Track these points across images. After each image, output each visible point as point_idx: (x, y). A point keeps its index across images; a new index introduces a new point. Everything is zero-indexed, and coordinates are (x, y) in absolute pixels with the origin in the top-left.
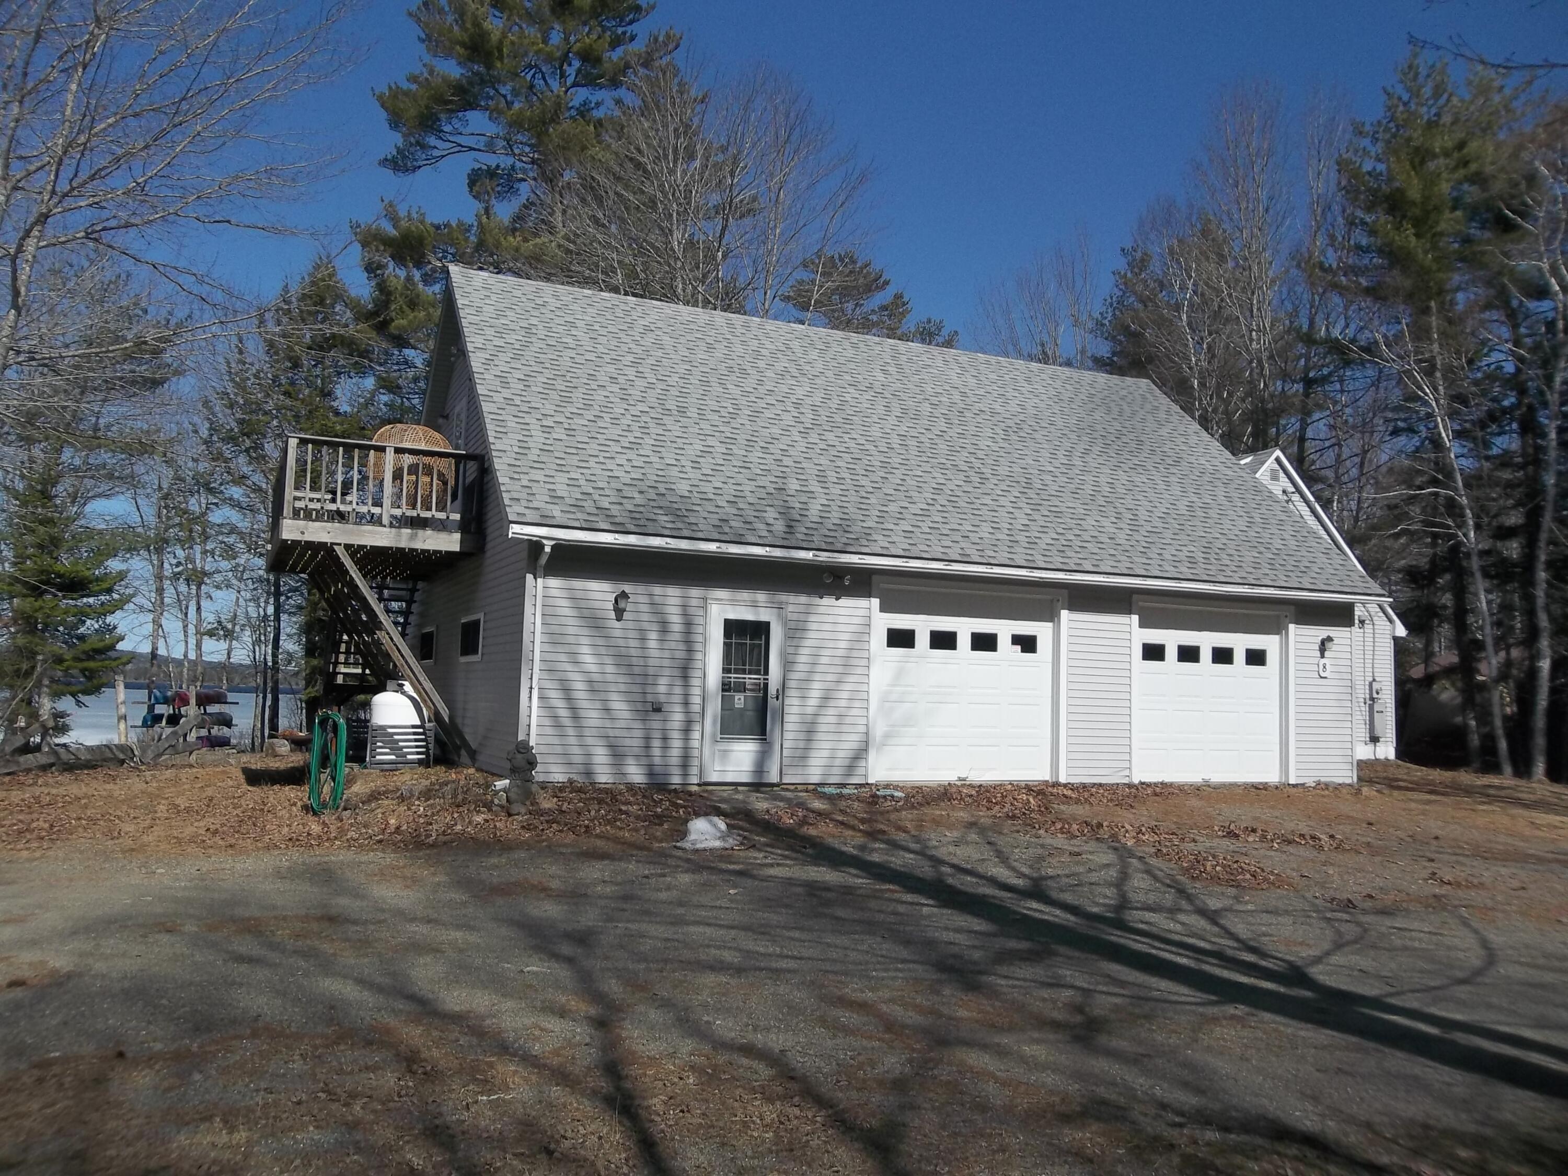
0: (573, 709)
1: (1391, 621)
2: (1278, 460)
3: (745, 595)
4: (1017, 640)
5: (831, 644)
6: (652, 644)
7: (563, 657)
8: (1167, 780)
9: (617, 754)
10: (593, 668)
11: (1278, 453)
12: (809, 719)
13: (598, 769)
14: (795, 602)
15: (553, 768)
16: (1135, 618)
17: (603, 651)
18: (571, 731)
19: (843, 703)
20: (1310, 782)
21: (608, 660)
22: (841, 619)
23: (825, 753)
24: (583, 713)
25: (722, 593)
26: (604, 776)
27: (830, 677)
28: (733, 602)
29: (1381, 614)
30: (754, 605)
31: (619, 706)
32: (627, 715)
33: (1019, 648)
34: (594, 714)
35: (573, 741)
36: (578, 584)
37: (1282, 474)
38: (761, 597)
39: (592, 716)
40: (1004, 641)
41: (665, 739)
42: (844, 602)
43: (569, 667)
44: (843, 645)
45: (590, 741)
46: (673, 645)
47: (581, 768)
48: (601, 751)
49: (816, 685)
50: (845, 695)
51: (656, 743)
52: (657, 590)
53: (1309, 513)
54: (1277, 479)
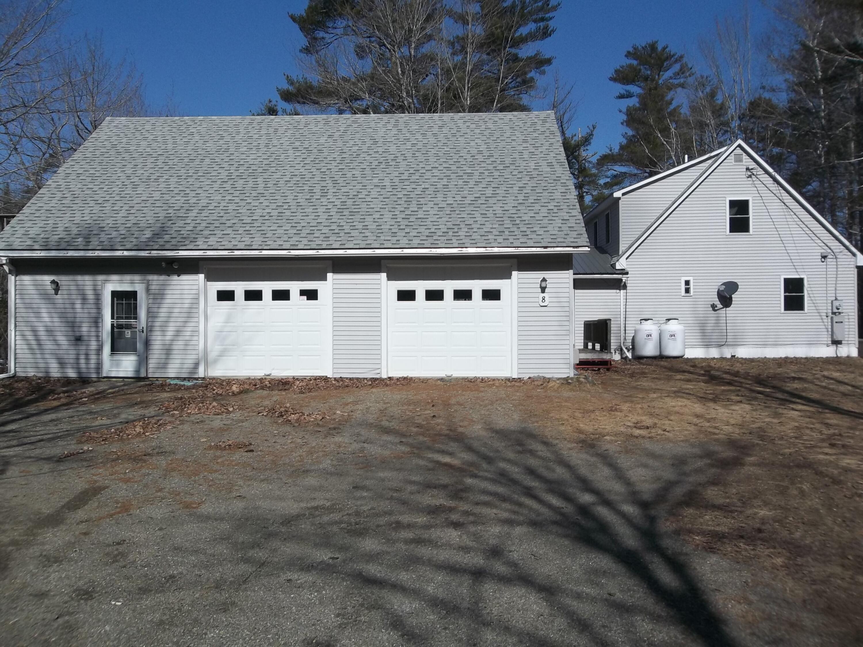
0: (38, 340)
1: (854, 255)
2: (739, 146)
3: (128, 277)
4: (303, 293)
6: (78, 306)
7: (32, 315)
8: (410, 376)
9: (62, 364)
10: (47, 319)
11: (740, 142)
13: (51, 370)
14: (155, 279)
15: (29, 370)
16: (384, 275)
17: (53, 310)
18: (37, 352)
20: (526, 377)
21: (55, 315)
24: (42, 342)
25: (115, 277)
26: (55, 372)
27: (180, 320)
28: (121, 281)
29: (845, 251)
30: (132, 282)
31: (61, 338)
32: (65, 343)
33: (305, 298)
34: (48, 343)
35: (39, 356)
36: (39, 277)
37: (745, 157)
38: (137, 278)
40: (294, 294)
41: (87, 355)
43: (34, 319)
45: (47, 356)
46: (89, 306)
47: (43, 370)
48: (54, 361)
49: (171, 324)
50: (189, 329)
51: (82, 357)
52: (79, 278)
53: (772, 182)
54: (741, 161)
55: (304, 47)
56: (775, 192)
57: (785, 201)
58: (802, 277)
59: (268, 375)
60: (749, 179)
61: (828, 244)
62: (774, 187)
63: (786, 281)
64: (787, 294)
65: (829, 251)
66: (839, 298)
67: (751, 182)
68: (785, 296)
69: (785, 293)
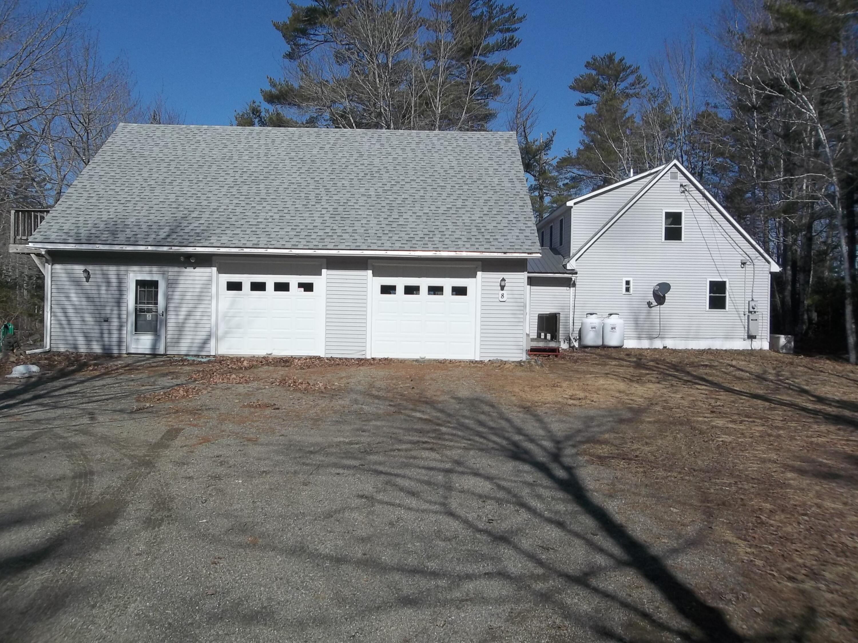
0: (69, 321)
1: (769, 262)
2: (675, 165)
3: (147, 268)
4: (301, 285)
5: (191, 290)
6: (103, 292)
7: (63, 299)
8: (390, 357)
9: (88, 340)
10: (77, 303)
11: (675, 161)
12: (180, 325)
13: (80, 346)
14: (172, 271)
15: (61, 346)
16: (370, 272)
17: (81, 295)
18: (67, 330)
19: (198, 318)
20: (486, 360)
21: (84, 299)
22: (197, 278)
23: (189, 341)
24: (72, 322)
25: (136, 268)
26: (83, 349)
27: (191, 306)
28: (141, 272)
29: (761, 258)
30: (151, 272)
31: (89, 319)
32: (92, 323)
33: (302, 289)
34: (77, 323)
35: (68, 334)
36: (69, 267)
37: (679, 174)
38: (155, 269)
39: (76, 323)
40: (294, 286)
41: (110, 333)
42: (198, 270)
43: (66, 303)
44: (198, 290)
45: (76, 334)
46: (113, 292)
47: (72, 346)
48: (81, 338)
49: (183, 309)
50: (198, 314)
51: (106, 335)
52: (105, 268)
53: (702, 197)
54: (676, 178)
55: (287, 53)
56: (704, 206)
57: (712, 214)
58: (724, 280)
59: (270, 354)
60: (683, 194)
61: (748, 253)
62: (703, 202)
63: (711, 283)
64: (712, 295)
65: (748, 258)
66: (754, 299)
67: (684, 197)
68: (710, 296)
69: (710, 293)
